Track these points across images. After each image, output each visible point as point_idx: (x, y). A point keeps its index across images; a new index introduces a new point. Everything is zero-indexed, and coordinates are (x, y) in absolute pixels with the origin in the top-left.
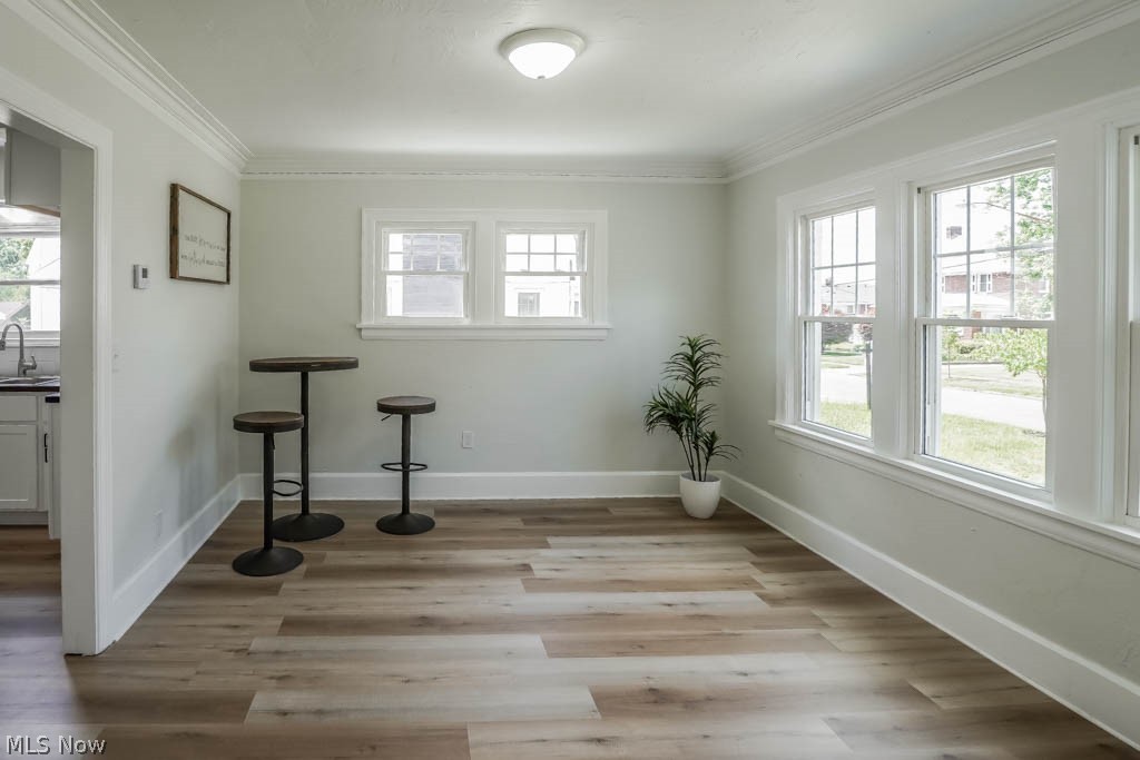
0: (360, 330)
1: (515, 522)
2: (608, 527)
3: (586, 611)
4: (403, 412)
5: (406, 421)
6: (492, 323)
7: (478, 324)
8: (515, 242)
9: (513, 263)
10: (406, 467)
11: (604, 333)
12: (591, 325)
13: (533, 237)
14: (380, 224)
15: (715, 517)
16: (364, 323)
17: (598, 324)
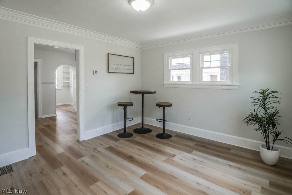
0: (164, 84)
1: (192, 144)
2: (221, 154)
3: (169, 173)
4: (163, 106)
5: (164, 108)
6: (198, 83)
7: (194, 83)
8: (206, 58)
9: (206, 65)
10: (164, 121)
11: (237, 87)
12: (232, 84)
13: (212, 56)
14: (168, 57)
15: (275, 166)
16: (165, 83)
17: (235, 84)
